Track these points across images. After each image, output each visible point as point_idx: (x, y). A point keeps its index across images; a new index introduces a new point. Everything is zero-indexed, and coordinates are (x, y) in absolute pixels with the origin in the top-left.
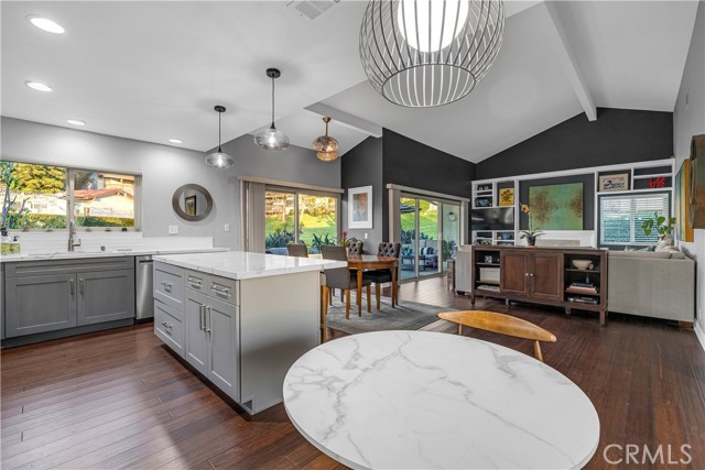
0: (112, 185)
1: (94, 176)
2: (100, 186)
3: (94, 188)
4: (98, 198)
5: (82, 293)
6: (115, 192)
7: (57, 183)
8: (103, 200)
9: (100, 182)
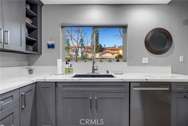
0: (107, 51)
1: (104, 49)
2: (105, 51)
3: (104, 52)
4: (105, 54)
5: (96, 107)
6: (108, 52)
7: (98, 51)
8: (106, 54)
9: (105, 50)
